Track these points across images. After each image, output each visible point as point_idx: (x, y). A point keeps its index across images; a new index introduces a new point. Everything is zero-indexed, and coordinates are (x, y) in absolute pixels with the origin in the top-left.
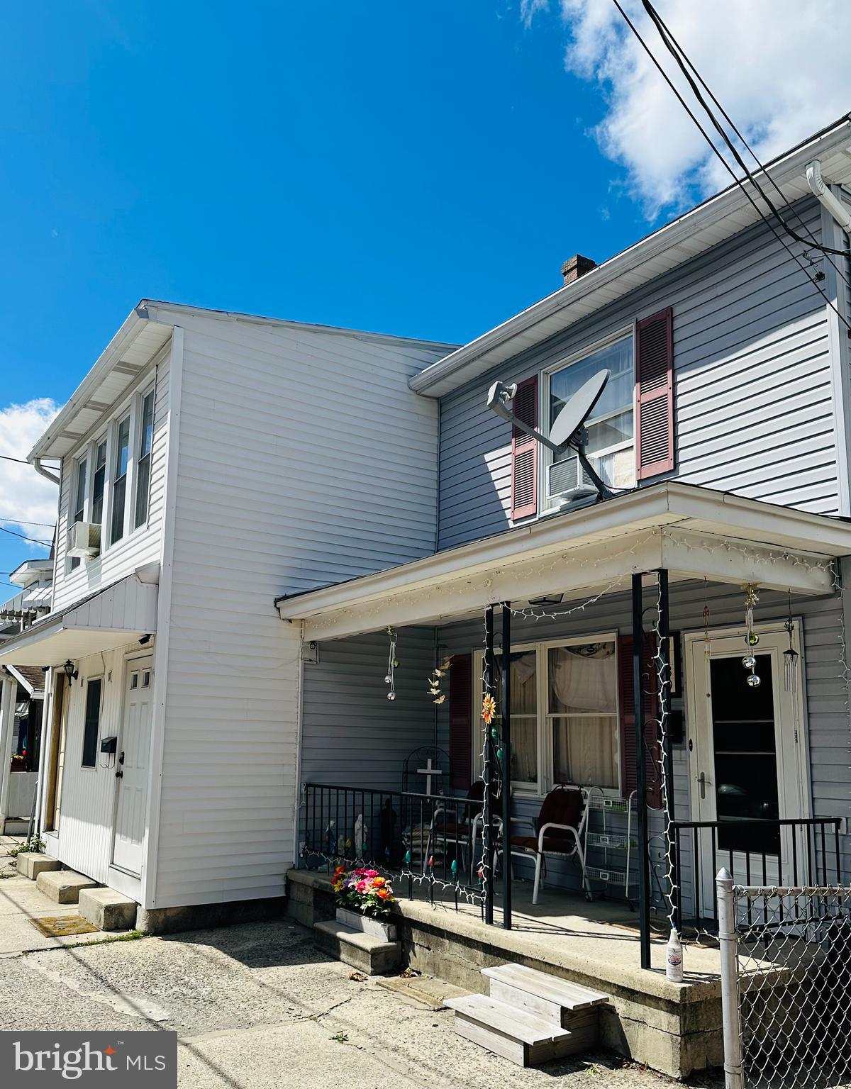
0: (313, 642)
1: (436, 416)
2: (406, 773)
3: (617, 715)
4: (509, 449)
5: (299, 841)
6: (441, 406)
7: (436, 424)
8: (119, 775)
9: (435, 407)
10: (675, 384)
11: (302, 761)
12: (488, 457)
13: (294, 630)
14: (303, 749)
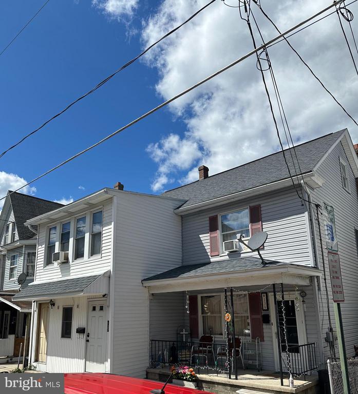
0: (152, 294)
1: (181, 221)
2: (177, 334)
3: (249, 315)
4: (208, 235)
5: (150, 359)
6: (182, 218)
7: (181, 223)
8: (88, 341)
9: (180, 218)
10: (262, 225)
11: (150, 332)
12: (201, 236)
13: (146, 290)
14: (150, 329)
